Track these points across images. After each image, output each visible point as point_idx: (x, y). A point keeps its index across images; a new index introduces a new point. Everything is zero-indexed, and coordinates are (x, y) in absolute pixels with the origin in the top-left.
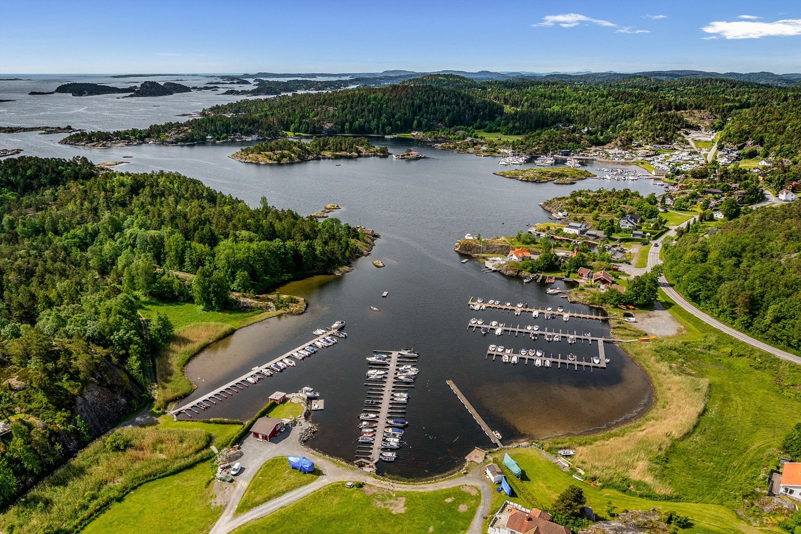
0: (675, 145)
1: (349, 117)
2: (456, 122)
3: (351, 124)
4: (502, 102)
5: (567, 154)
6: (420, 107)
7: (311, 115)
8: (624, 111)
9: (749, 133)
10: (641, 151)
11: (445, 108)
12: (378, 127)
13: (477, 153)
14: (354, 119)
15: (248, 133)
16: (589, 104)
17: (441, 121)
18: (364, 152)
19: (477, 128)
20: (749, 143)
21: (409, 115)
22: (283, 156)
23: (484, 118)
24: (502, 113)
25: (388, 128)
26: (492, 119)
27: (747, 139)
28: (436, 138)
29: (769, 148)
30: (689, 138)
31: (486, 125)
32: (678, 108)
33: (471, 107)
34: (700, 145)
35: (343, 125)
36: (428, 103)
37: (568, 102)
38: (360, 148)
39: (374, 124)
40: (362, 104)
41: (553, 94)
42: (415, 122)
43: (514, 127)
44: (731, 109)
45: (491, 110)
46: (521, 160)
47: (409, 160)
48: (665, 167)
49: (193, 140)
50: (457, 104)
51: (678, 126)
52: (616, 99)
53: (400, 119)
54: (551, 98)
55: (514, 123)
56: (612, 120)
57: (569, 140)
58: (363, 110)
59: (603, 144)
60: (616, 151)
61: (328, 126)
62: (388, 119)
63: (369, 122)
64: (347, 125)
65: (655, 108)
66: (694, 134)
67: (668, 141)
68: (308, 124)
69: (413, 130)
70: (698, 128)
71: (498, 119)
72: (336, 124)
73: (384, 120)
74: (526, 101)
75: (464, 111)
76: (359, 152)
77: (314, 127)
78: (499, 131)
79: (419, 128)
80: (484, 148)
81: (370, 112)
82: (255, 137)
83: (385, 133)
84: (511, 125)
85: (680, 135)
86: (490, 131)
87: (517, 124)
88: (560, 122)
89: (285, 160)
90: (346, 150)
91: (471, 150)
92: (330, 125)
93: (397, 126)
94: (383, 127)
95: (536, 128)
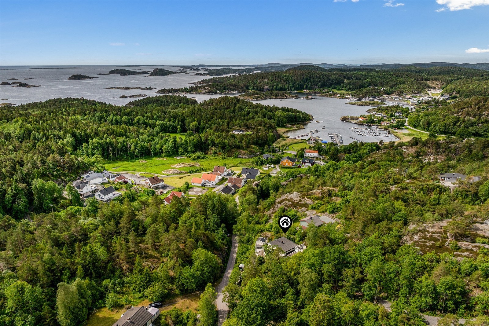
0: (422, 94)
1: (275, 83)
2: (323, 86)
3: (276, 87)
4: (343, 78)
5: (375, 98)
6: (307, 79)
7: (257, 83)
8: (400, 81)
9: (454, 89)
10: (407, 97)
11: (318, 80)
12: (288, 89)
13: (336, 97)
14: (278, 85)
15: (234, 90)
16: (384, 78)
17: (317, 85)
18: (288, 97)
19: (333, 89)
20: (454, 93)
21: (302, 83)
22: (258, 97)
23: (335, 84)
24: (343, 82)
25: (293, 89)
26: (340, 85)
27: (453, 92)
28: (315, 92)
29: (461, 94)
30: (429, 93)
31: (337, 87)
32: (426, 80)
33: (330, 79)
34: (433, 95)
35: (273, 87)
36: (310, 78)
37: (374, 77)
38: (287, 95)
39: (286, 86)
40: (280, 78)
41: (367, 74)
42: (305, 86)
43: (350, 88)
44: (452, 80)
45: (338, 81)
46: (356, 99)
47: (308, 99)
48: (416, 102)
49: (212, 92)
50: (323, 78)
51: (425, 87)
52: (397, 76)
53: (298, 84)
54: (366, 76)
55: (350, 86)
56: (394, 85)
57: (375, 92)
58: (281, 81)
59: (390, 94)
60: (396, 96)
61: (266, 87)
62: (293, 84)
63: (285, 86)
64: (275, 87)
65: (415, 80)
66: (432, 91)
67: (419, 93)
68: (257, 86)
69: (304, 89)
70: (434, 88)
71: (342, 84)
72: (270, 87)
73: (291, 84)
74: (354, 77)
75: (327, 81)
76: (286, 97)
77: (260, 88)
78: (343, 90)
79: (307, 88)
80: (338, 95)
81: (284, 81)
82: (236, 92)
83: (291, 91)
84: (348, 87)
85: (425, 91)
86: (339, 90)
87: (351, 87)
88: (371, 85)
89: (259, 99)
90: (281, 96)
91: (333, 96)
92: (267, 87)
93: (297, 88)
94: (291, 88)
95: (360, 88)
